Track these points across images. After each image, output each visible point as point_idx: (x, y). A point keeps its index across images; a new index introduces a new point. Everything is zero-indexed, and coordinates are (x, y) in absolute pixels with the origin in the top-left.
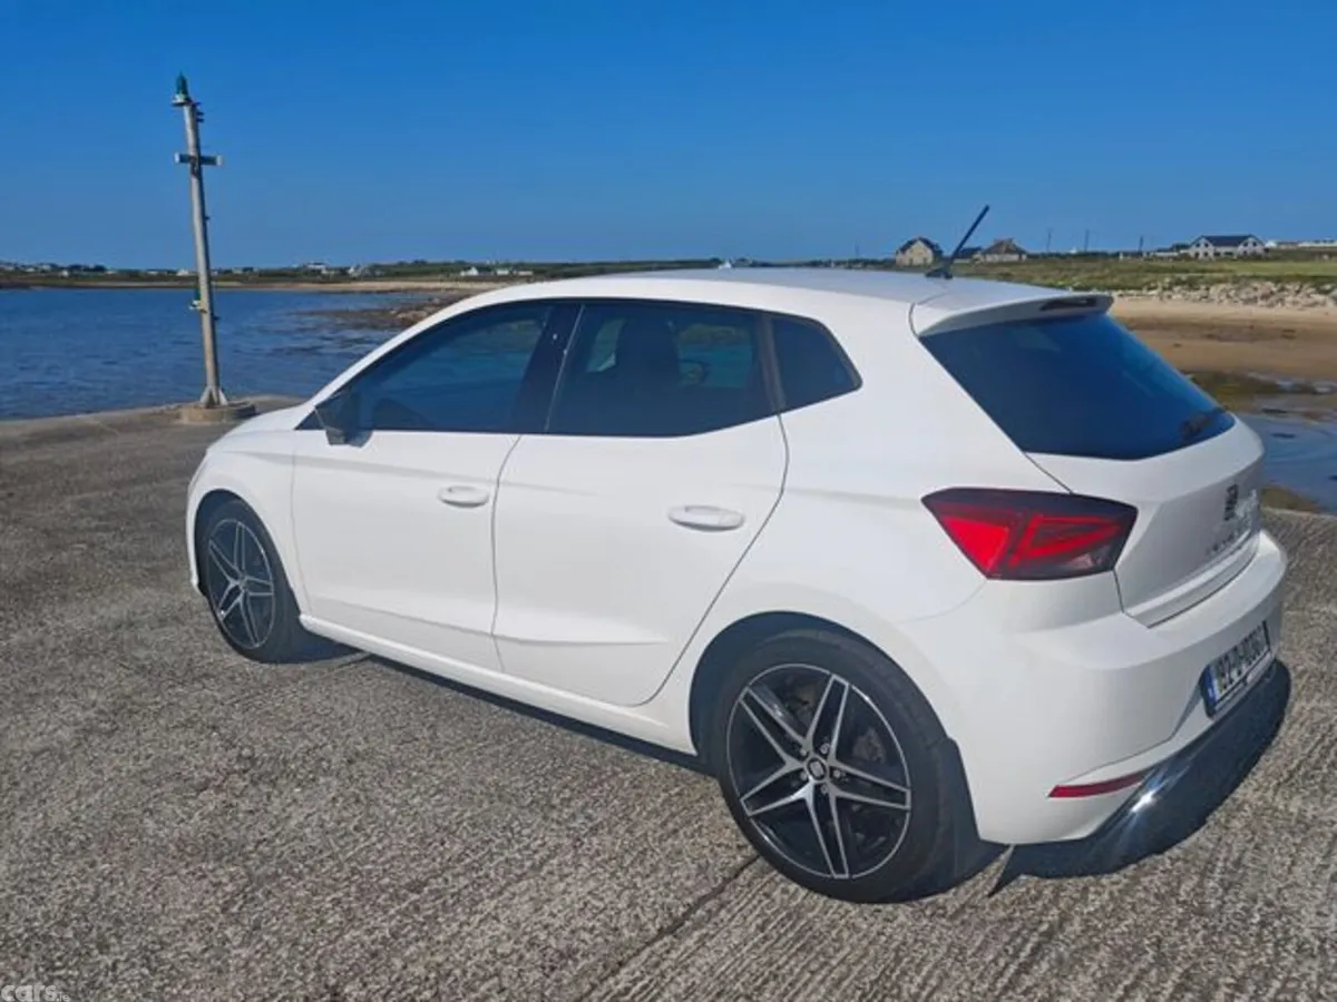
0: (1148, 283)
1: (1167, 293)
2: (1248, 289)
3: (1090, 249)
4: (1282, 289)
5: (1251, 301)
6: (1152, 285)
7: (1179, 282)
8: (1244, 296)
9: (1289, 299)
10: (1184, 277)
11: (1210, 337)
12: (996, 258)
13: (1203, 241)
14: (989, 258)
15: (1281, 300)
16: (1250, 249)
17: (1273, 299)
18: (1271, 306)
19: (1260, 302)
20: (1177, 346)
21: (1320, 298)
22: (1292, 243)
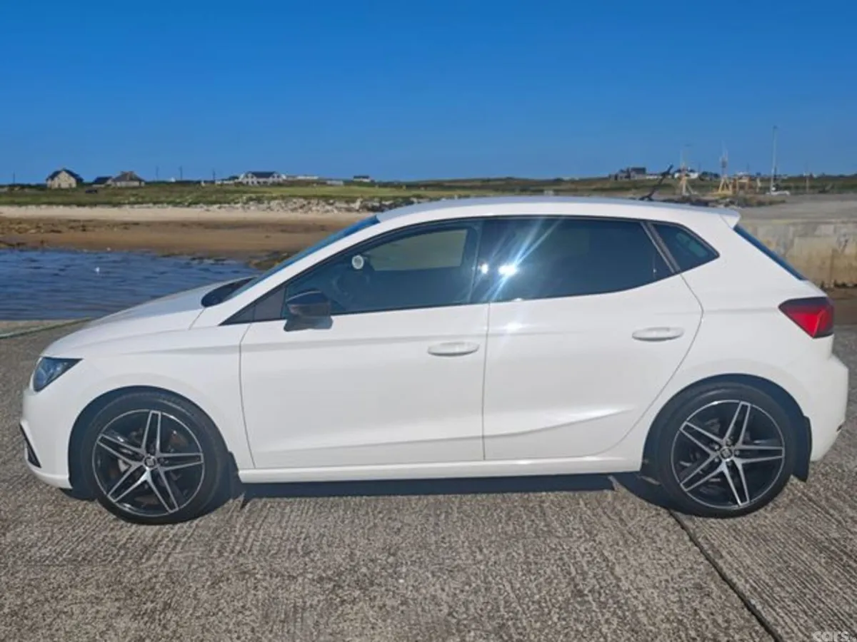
0: (233, 200)
1: (246, 206)
2: (292, 203)
3: (185, 178)
4: (309, 203)
5: (294, 210)
6: (237, 201)
7: (251, 199)
8: (290, 207)
9: (314, 208)
10: (253, 196)
11: (283, 231)
12: (123, 184)
13: (250, 175)
14: (119, 184)
15: (310, 209)
16: (276, 179)
17: (306, 208)
18: (306, 212)
19: (300, 210)
20: (267, 237)
21: (329, 208)
22: (294, 177)
